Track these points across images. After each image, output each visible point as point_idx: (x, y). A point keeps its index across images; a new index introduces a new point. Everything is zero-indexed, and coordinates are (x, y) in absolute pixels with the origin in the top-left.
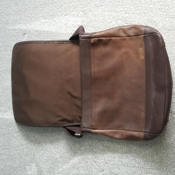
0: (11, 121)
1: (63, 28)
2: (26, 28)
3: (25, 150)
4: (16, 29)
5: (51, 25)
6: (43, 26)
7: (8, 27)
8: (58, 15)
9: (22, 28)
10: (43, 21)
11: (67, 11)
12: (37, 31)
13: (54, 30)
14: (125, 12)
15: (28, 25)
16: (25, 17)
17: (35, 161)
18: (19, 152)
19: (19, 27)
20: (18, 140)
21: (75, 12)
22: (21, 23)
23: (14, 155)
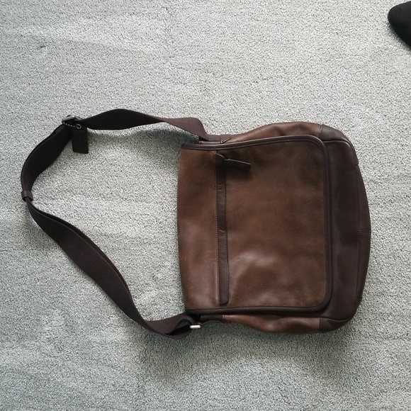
0: (8, 226)
1: (126, 40)
2: (46, 35)
3: (38, 283)
4: (22, 34)
5: (100, 32)
6: (82, 33)
7: (6, 30)
8: (116, 13)
9: (37, 34)
10: (84, 21)
11: (135, 5)
12: (70, 42)
13: (106, 42)
14: (249, 17)
15: (50, 29)
16: (44, 13)
17: (60, 304)
18: (24, 287)
19: (31, 31)
20: (24, 265)
21: (152, 9)
22: (34, 24)
23: (14, 294)
